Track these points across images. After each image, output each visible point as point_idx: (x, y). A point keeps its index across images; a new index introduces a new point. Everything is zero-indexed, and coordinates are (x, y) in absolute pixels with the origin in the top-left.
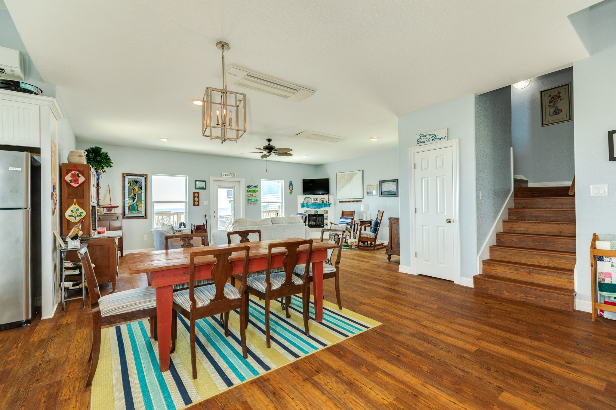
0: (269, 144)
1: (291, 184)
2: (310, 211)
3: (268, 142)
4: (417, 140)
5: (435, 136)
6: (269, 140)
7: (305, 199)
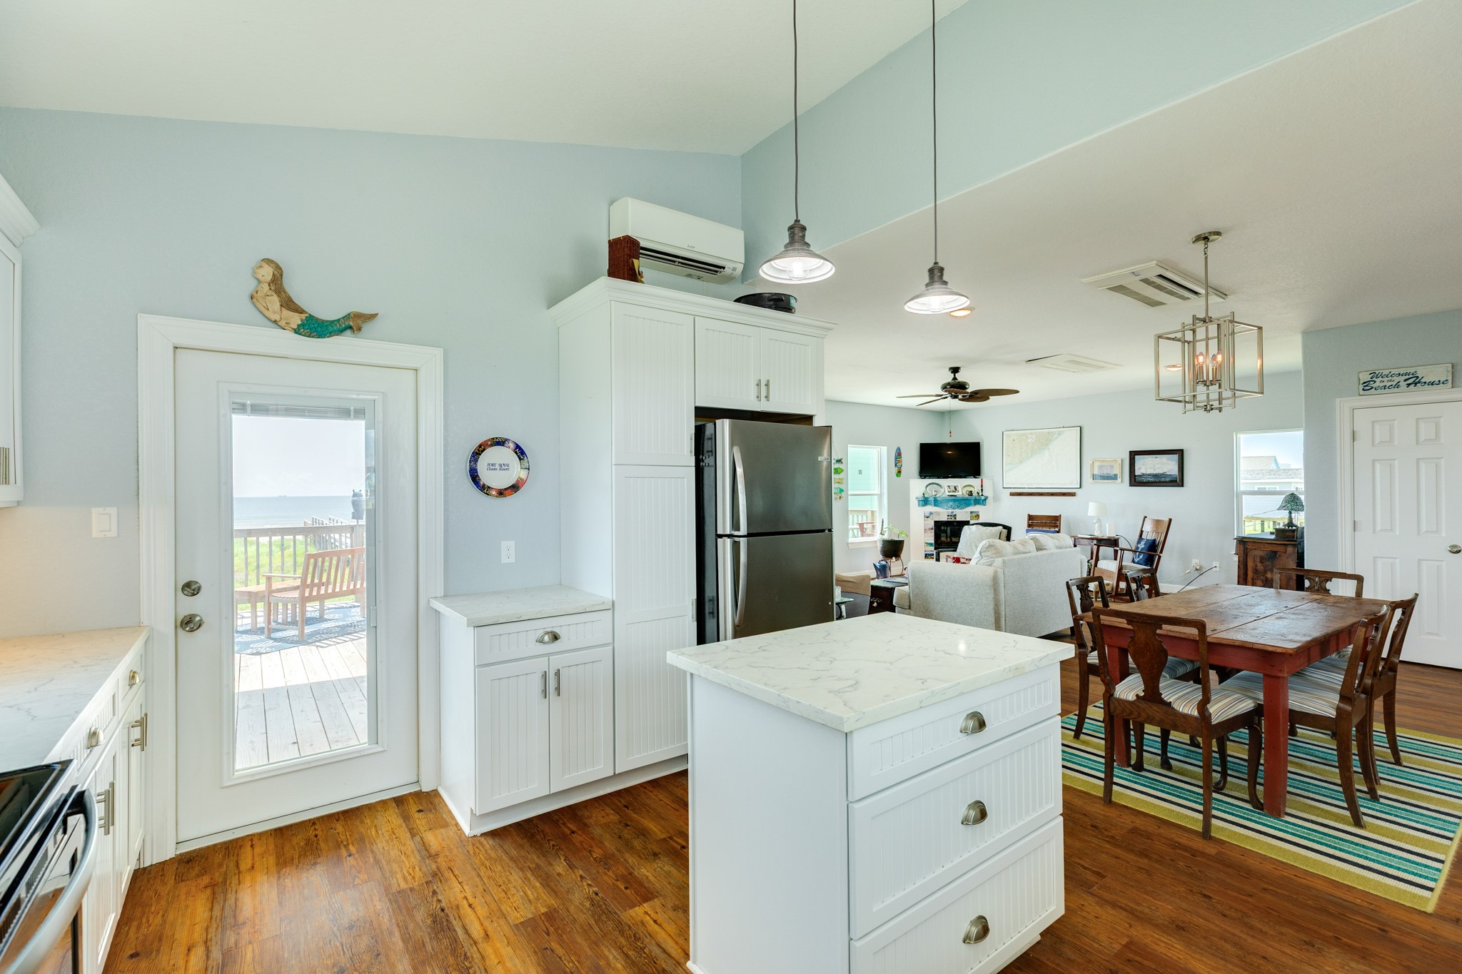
0: (955, 378)
1: (899, 454)
2: (938, 514)
3: (953, 375)
4: (1362, 382)
5: (1418, 377)
6: (955, 370)
7: (927, 487)
